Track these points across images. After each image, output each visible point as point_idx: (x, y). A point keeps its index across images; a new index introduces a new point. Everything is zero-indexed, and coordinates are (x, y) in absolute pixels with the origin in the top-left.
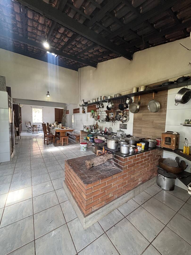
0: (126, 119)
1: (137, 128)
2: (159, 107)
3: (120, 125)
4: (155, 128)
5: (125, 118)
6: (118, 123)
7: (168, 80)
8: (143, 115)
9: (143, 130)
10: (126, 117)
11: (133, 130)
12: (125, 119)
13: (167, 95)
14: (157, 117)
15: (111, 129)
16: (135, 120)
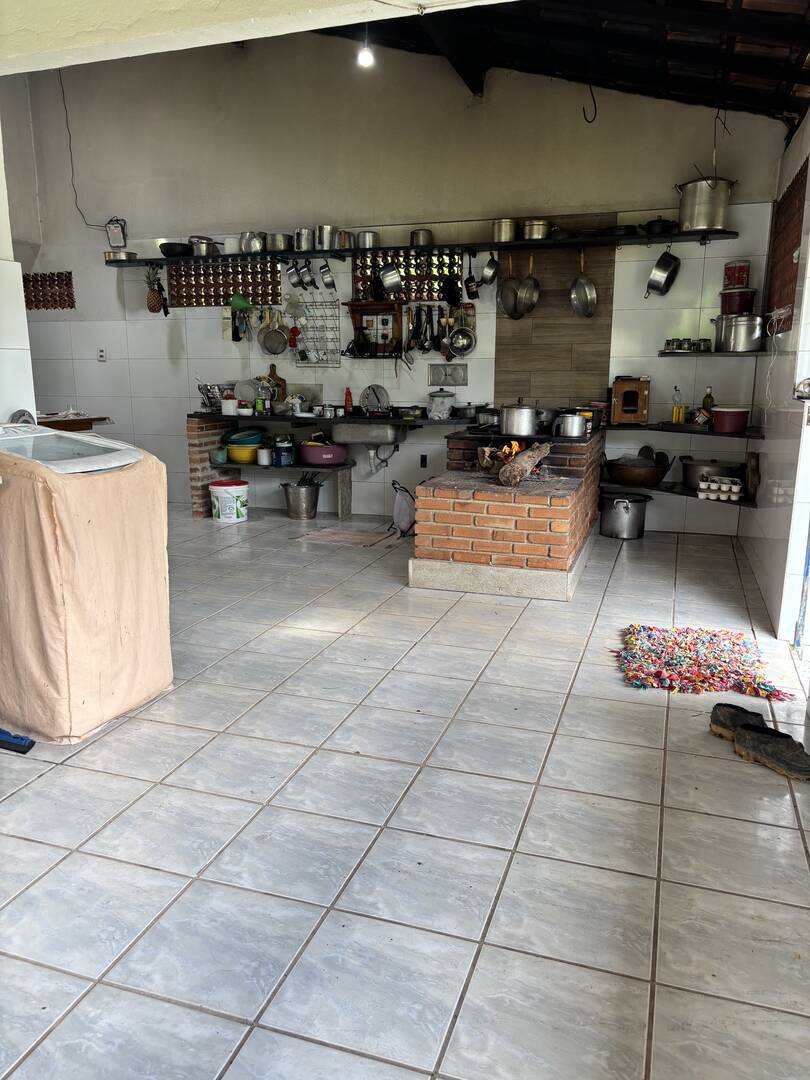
0: (465, 342)
1: (512, 377)
2: (592, 300)
3: (433, 367)
4: (577, 369)
5: (464, 338)
6: (424, 362)
7: (615, 213)
8: (536, 327)
9: (536, 380)
10: (465, 334)
11: (497, 384)
12: (462, 342)
13: (612, 262)
14: (585, 332)
15: (375, 391)
16: (503, 347)
